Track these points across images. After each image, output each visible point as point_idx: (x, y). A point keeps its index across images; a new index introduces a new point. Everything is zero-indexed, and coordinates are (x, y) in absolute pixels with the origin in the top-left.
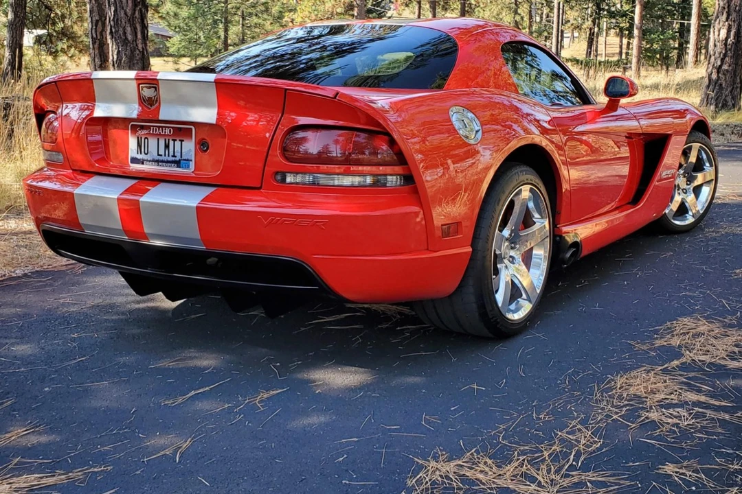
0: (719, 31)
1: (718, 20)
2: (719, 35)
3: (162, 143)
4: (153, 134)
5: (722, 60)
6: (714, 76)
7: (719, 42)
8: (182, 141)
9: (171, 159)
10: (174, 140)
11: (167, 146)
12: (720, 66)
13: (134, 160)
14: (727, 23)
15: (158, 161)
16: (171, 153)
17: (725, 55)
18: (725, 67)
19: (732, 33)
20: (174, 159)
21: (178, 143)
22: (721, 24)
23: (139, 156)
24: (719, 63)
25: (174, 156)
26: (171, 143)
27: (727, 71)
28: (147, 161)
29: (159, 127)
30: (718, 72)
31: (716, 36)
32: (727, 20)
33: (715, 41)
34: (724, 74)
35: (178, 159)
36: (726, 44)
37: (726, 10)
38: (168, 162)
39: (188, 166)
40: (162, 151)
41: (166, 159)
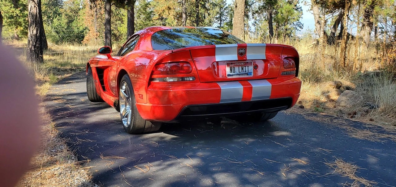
0: (33, 31)
1: (31, 27)
2: (33, 33)
3: (240, 68)
4: (237, 65)
5: (36, 43)
6: (33, 49)
7: (33, 35)
8: (248, 67)
9: (244, 73)
10: (245, 67)
11: (242, 69)
12: (35, 45)
13: (229, 75)
14: (36, 28)
15: (239, 74)
16: (244, 71)
17: (37, 41)
18: (37, 45)
19: (38, 32)
20: (245, 73)
21: (247, 67)
22: (33, 28)
23: (231, 74)
24: (35, 44)
25: (245, 72)
26: (244, 68)
27: (38, 47)
28: (235, 75)
29: (239, 63)
30: (34, 48)
31: (32, 33)
32: (36, 27)
33: (31, 35)
34: (37, 48)
35: (247, 72)
36: (36, 36)
37: (35, 23)
38: (243, 74)
39: (251, 75)
40: (240, 71)
41: (242, 73)
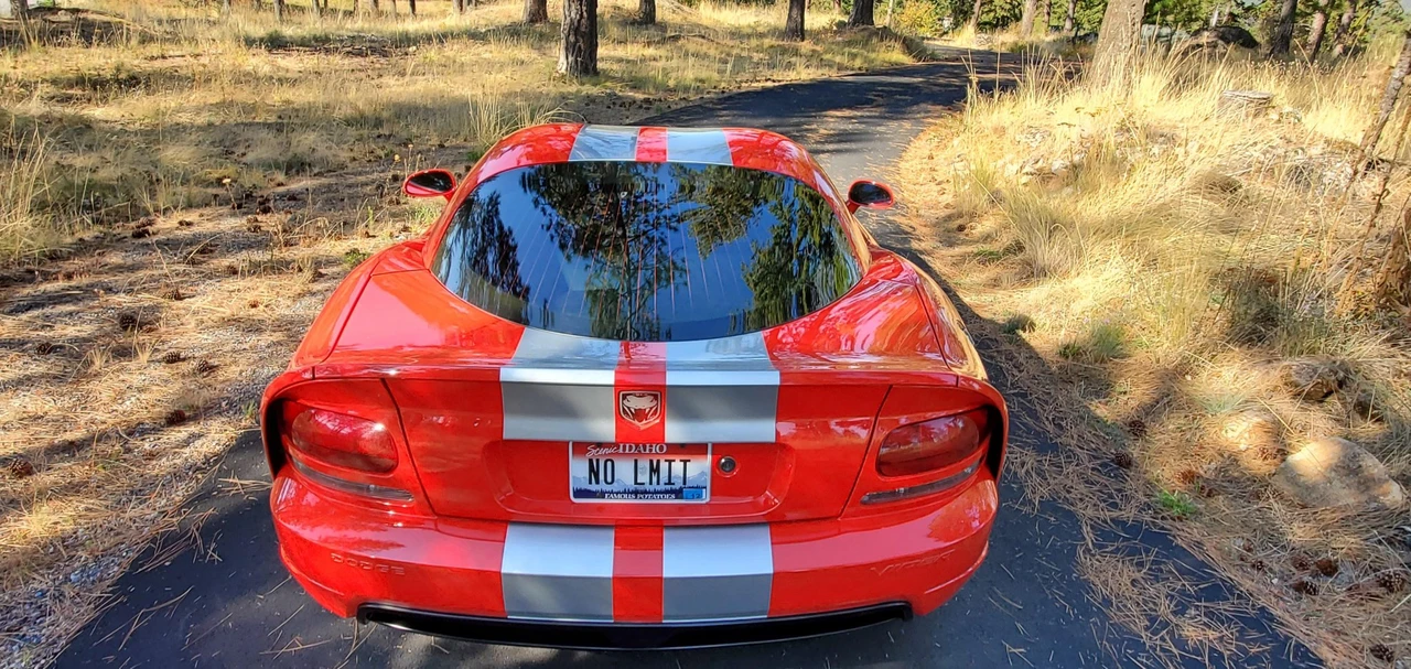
3: (644, 464)
4: (624, 454)
8: (685, 462)
9: (662, 487)
10: (670, 461)
11: (655, 470)
13: (580, 493)
15: (636, 493)
16: (664, 480)
20: (668, 487)
21: (677, 465)
23: (594, 487)
25: (670, 483)
26: (664, 465)
28: (612, 493)
29: (637, 443)
35: (677, 487)
38: (656, 492)
39: (700, 496)
40: (644, 478)
41: (651, 488)
